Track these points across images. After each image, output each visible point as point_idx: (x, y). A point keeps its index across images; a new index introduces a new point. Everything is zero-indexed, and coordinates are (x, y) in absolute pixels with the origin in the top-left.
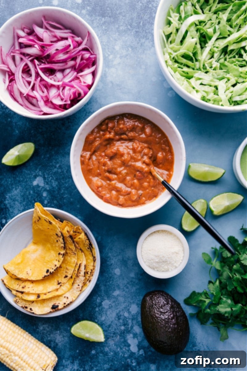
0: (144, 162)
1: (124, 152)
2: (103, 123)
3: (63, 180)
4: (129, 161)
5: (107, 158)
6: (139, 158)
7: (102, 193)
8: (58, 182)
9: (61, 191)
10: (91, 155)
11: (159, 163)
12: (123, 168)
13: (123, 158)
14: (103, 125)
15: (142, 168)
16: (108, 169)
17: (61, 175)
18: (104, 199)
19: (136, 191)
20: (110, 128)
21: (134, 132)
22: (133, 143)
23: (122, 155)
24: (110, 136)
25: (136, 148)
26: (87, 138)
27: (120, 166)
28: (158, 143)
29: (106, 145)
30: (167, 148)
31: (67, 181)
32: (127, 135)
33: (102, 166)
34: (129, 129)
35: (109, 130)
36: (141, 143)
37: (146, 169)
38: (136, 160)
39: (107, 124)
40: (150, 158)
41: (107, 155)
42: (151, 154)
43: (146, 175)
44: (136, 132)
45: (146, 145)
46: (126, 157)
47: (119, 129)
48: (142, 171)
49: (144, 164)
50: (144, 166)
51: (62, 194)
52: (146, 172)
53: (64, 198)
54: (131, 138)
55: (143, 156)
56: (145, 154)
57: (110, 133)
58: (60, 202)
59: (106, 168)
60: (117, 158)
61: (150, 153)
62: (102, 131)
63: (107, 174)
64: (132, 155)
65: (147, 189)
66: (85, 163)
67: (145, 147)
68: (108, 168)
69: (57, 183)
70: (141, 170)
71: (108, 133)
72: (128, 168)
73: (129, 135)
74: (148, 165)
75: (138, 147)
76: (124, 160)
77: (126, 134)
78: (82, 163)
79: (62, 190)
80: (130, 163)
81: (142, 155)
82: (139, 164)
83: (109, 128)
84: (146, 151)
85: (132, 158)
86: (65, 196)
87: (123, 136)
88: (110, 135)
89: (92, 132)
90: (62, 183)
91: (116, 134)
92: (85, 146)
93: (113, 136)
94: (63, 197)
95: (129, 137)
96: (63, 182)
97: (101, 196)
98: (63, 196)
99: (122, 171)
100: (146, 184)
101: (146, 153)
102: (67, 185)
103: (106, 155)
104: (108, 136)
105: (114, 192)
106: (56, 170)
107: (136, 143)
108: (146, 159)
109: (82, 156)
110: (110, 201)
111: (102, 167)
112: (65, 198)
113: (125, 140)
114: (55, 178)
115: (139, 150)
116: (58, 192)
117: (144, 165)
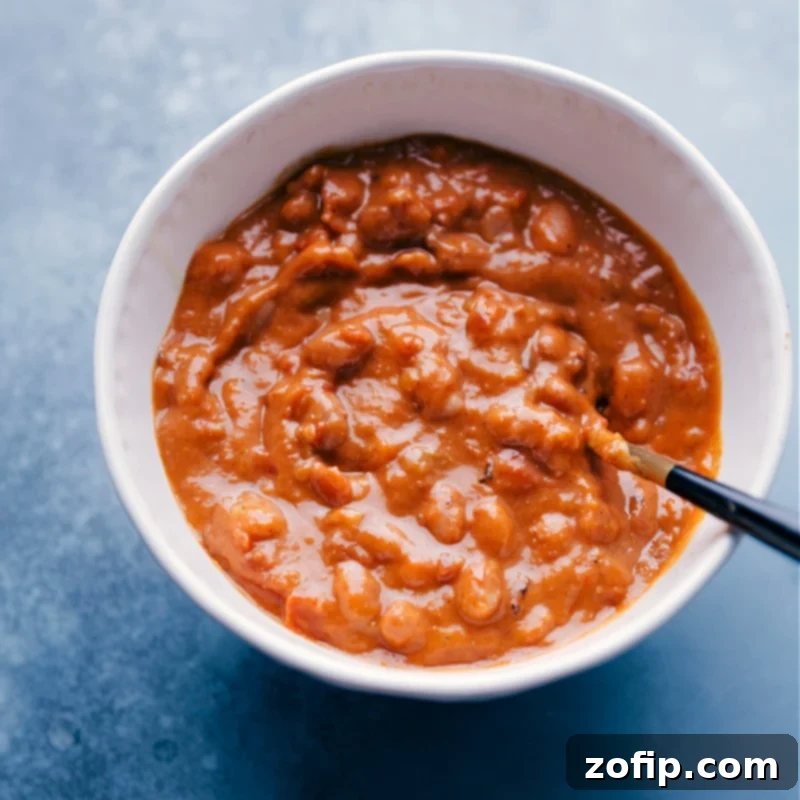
0: (543, 397)
1: (418, 342)
2: (292, 187)
3: (116, 605)
4: (451, 388)
5: (315, 372)
6: (511, 370)
7: (274, 572)
8: (85, 617)
9: (101, 671)
10: (221, 359)
11: (627, 412)
12: (412, 429)
13: (413, 374)
14: (295, 195)
15: (536, 429)
16: (322, 435)
17: (103, 573)
18: (288, 609)
19: (493, 564)
20: (333, 211)
21: (475, 237)
22: (469, 294)
23: (406, 356)
24: (332, 254)
25: (487, 319)
26: (199, 260)
27: (395, 420)
28: (615, 296)
29: (309, 308)
30: (674, 323)
31: (138, 606)
32: (432, 250)
33: (285, 416)
34: (442, 217)
35: (327, 216)
36: (514, 296)
37: (557, 428)
38: (492, 386)
39: (317, 188)
40: (576, 378)
41: (314, 356)
42: (579, 357)
43: (559, 464)
44: (480, 231)
45: (544, 310)
46: (428, 366)
47: (384, 209)
48: (537, 447)
49: (543, 405)
50: (545, 416)
51: (105, 689)
52: (560, 447)
53: (118, 715)
54: (457, 264)
55: (533, 364)
56: (544, 355)
57: (334, 235)
58: (93, 743)
59: (310, 430)
60: (378, 377)
61: (573, 354)
62: (289, 226)
63: (312, 465)
64: (464, 356)
65: (563, 551)
66: (182, 397)
67: (541, 322)
68: (317, 431)
69: (73, 622)
70: (529, 441)
71: (322, 235)
72: (442, 431)
73: (447, 246)
74: (561, 406)
75: (500, 314)
76: (420, 385)
77: (424, 245)
78: (165, 397)
79: (108, 666)
80: (454, 401)
81: (526, 356)
82: (514, 407)
83: (328, 206)
84: (547, 338)
85: (466, 371)
86: (120, 704)
87: (407, 257)
88: (338, 244)
89: (231, 235)
90: (110, 621)
91: (370, 243)
92: (183, 305)
93: (351, 255)
94: (109, 709)
95: (444, 256)
96: (113, 613)
97: (272, 592)
98: (112, 702)
99: (405, 444)
100: (554, 524)
101: (548, 352)
102: (135, 635)
103: (308, 361)
104: (321, 249)
105: (353, 573)
106: (69, 542)
107: (489, 297)
108: (547, 376)
109: (162, 363)
110: (329, 628)
111: (285, 422)
112: (122, 711)
113: (426, 278)
114: (61, 595)
115: (508, 331)
116: (79, 679)
117: (545, 410)
